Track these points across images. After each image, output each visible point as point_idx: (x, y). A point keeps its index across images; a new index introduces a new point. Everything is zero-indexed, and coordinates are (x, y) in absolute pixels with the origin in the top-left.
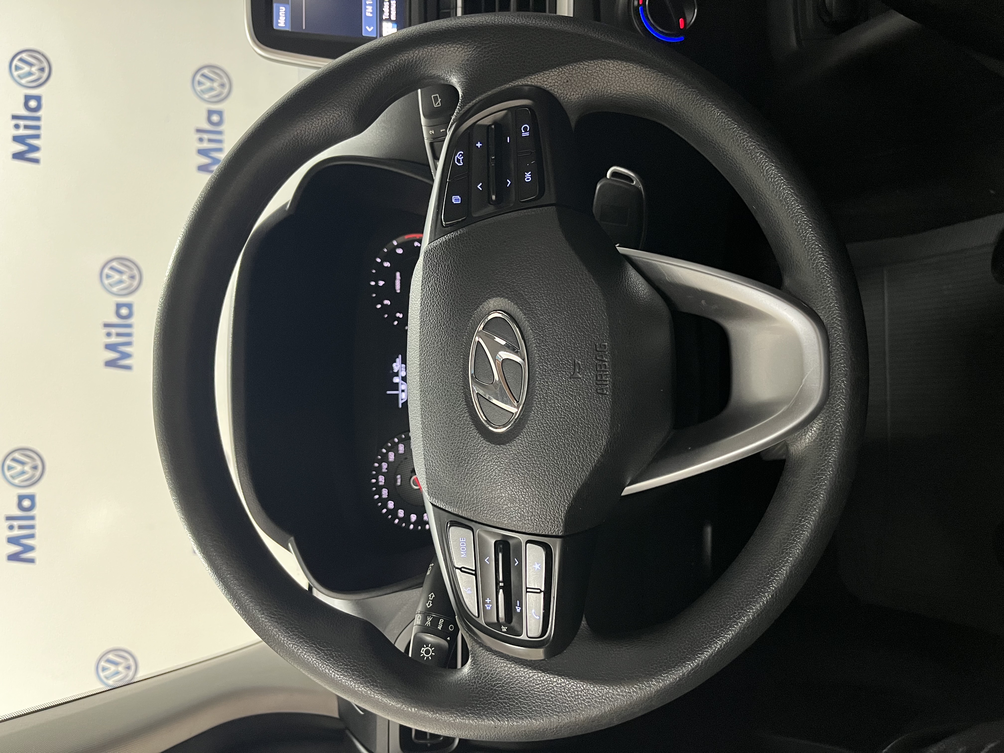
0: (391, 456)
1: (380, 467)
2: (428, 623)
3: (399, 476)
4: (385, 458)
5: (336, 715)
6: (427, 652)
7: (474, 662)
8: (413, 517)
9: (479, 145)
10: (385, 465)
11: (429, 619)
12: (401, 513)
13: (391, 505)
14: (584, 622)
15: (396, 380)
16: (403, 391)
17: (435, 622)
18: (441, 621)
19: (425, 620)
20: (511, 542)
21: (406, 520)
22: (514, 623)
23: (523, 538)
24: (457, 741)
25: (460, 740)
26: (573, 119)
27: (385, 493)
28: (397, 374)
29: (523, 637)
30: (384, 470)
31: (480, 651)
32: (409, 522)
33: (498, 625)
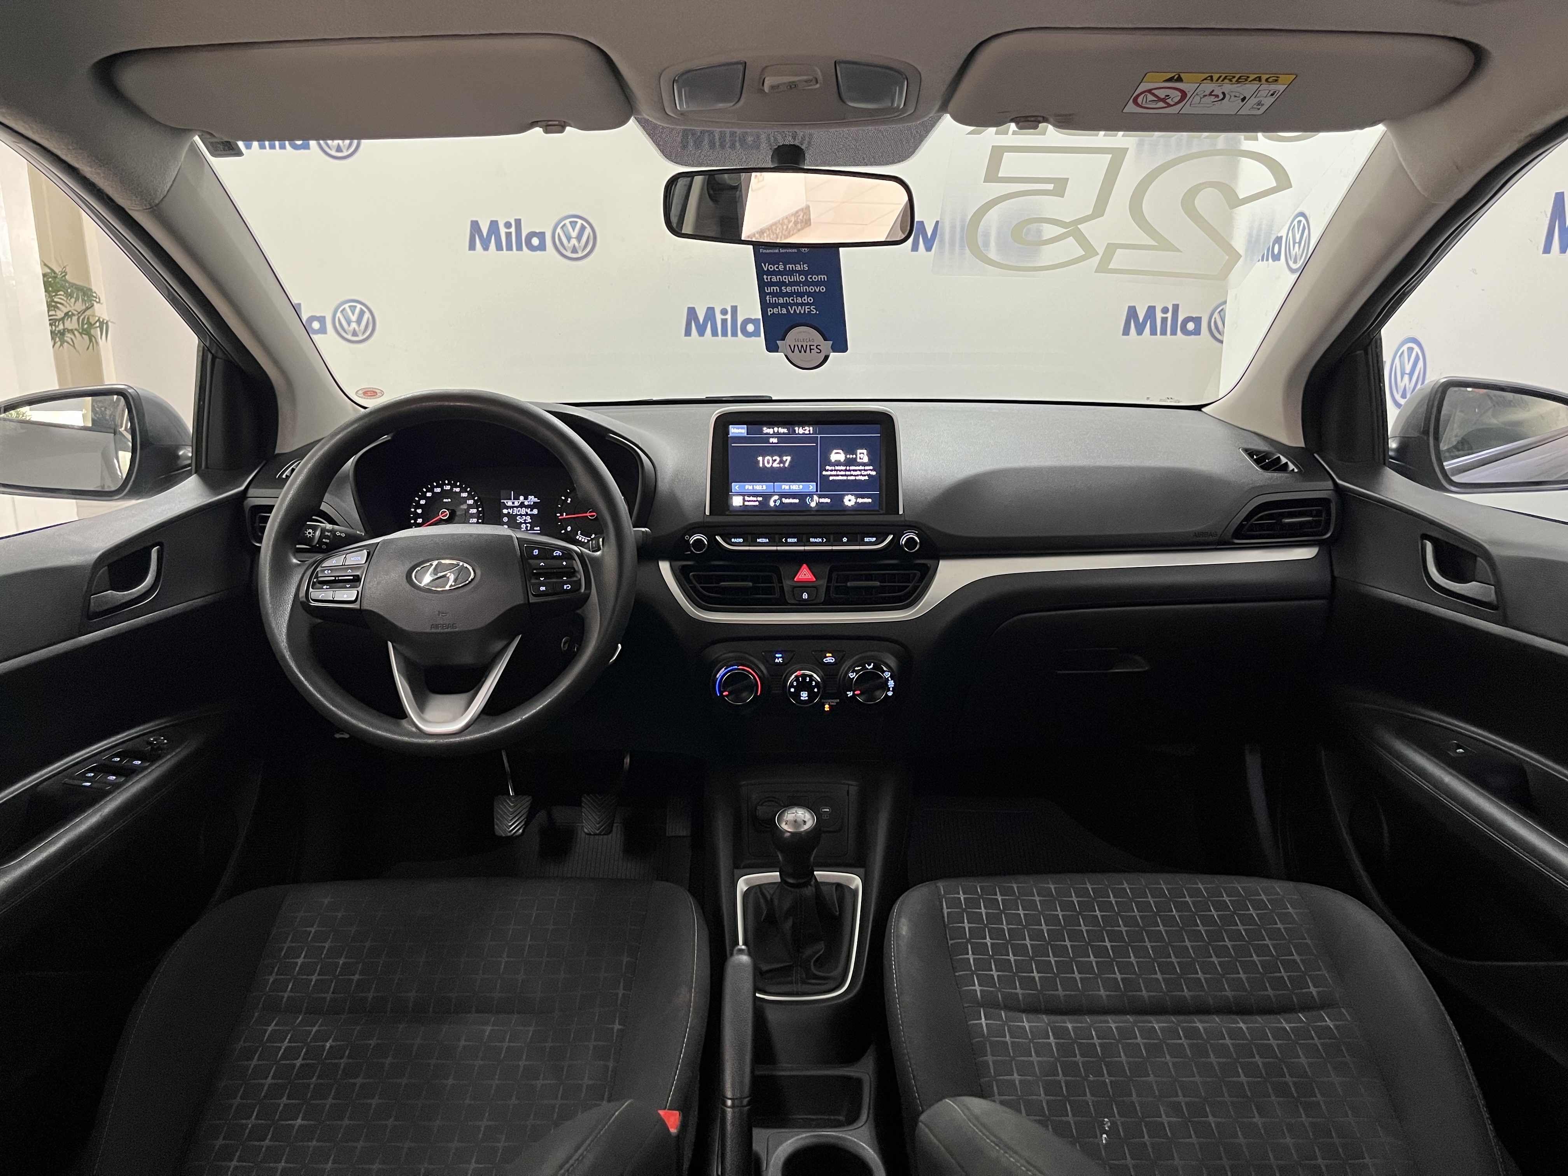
0: (464, 495)
1: (457, 487)
2: (327, 533)
3: (450, 500)
4: (463, 490)
5: (277, 452)
6: (310, 533)
7: (298, 565)
8: (419, 511)
9: (564, 563)
10: (458, 490)
11: (329, 534)
12: (423, 502)
13: (429, 494)
14: (319, 621)
15: (522, 498)
16: (513, 503)
17: (327, 537)
18: (328, 541)
19: (328, 531)
20: (358, 583)
21: (418, 506)
22: (318, 585)
23: (360, 589)
24: (258, 545)
25: (260, 547)
26: (579, 611)
27: (438, 490)
28: (526, 498)
29: (311, 590)
30: (454, 489)
31: (305, 567)
32: (416, 508)
33: (317, 577)
